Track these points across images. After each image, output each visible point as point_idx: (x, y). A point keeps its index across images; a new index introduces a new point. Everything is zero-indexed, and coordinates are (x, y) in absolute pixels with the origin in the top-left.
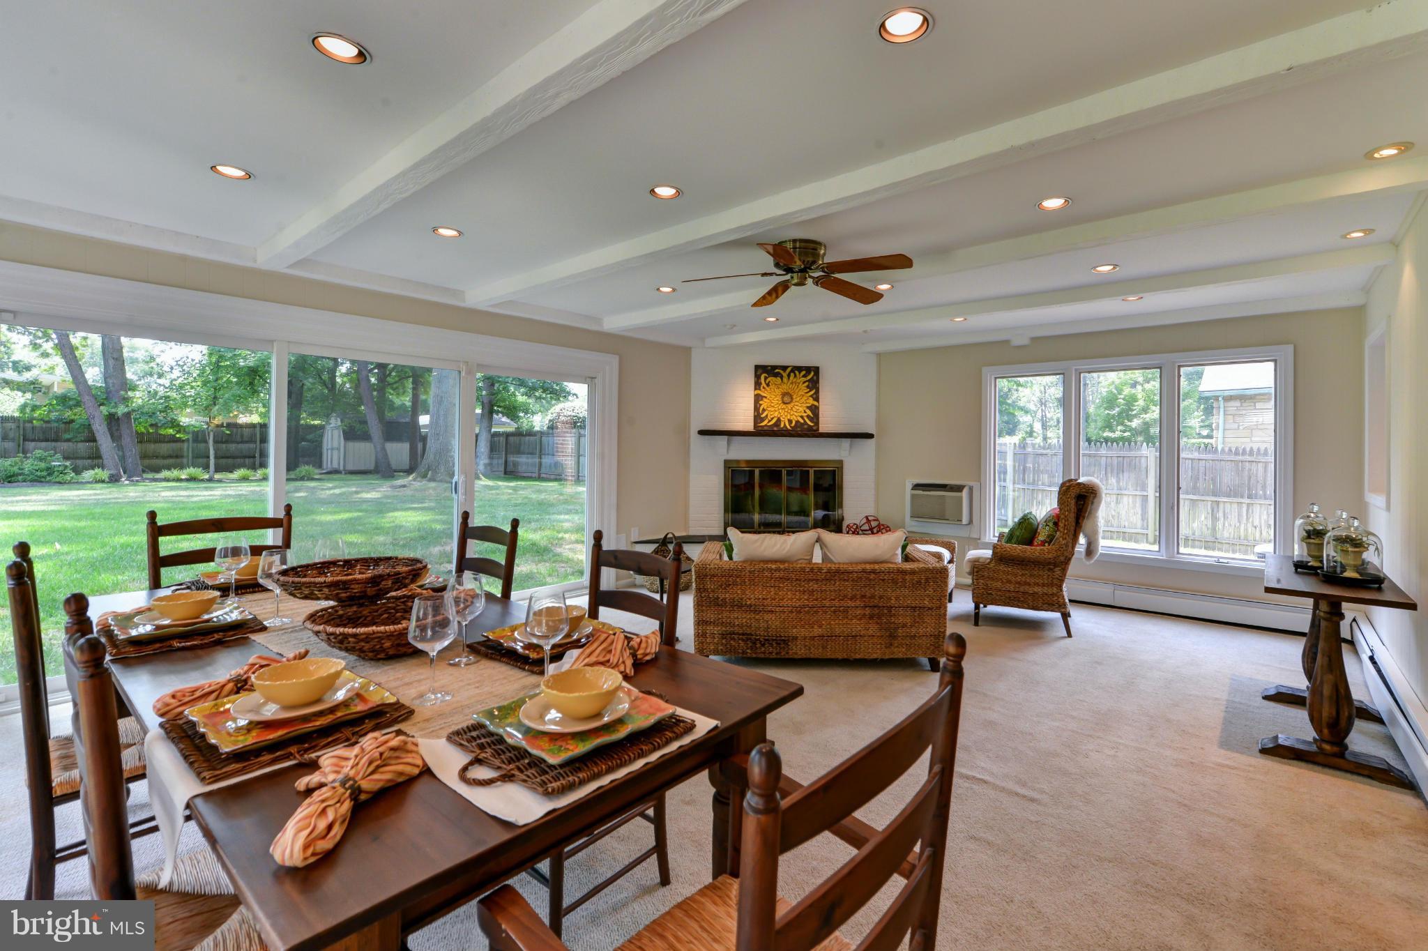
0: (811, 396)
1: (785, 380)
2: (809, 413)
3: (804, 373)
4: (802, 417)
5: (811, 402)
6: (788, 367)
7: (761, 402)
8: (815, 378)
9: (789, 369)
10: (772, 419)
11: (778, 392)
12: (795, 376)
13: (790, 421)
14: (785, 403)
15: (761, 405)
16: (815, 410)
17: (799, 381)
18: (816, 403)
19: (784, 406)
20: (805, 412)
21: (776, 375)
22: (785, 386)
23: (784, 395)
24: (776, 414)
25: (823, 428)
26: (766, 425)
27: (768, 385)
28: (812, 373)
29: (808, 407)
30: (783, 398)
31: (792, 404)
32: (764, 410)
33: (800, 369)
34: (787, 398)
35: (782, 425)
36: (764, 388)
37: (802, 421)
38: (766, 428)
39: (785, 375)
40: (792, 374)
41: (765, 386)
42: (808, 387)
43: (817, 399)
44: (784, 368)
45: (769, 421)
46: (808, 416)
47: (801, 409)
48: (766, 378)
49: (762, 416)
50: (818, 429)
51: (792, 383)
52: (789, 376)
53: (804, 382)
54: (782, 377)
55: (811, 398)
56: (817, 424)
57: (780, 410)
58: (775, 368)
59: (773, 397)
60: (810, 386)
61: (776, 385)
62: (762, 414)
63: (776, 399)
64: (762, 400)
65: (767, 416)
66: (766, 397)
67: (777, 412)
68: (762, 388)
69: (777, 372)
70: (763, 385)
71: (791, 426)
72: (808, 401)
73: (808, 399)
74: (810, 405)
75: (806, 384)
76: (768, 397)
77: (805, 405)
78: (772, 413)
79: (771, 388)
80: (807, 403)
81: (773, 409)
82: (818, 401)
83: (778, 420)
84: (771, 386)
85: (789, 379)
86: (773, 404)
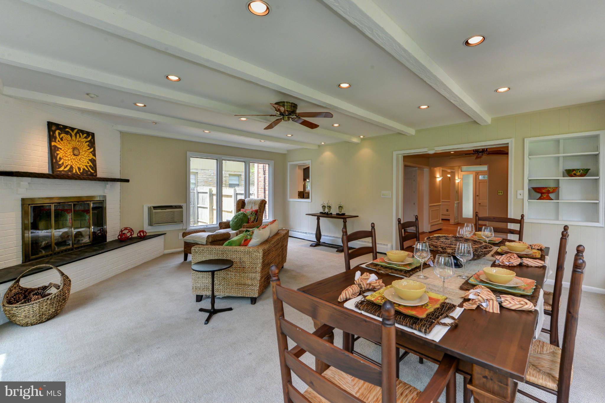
0: (91, 152)
1: (74, 138)
2: (91, 164)
3: (85, 135)
4: (86, 166)
5: (91, 156)
6: (76, 129)
7: (58, 152)
8: (92, 140)
9: (76, 131)
10: (67, 166)
11: (70, 146)
12: (80, 136)
13: (79, 169)
14: (74, 155)
15: (58, 154)
16: (93, 161)
17: (83, 140)
18: (94, 158)
19: (74, 157)
20: (88, 163)
21: (67, 133)
22: (73, 143)
23: (74, 149)
24: (69, 162)
25: (100, 175)
26: (63, 171)
27: (62, 139)
28: (91, 137)
29: (89, 160)
30: (73, 151)
31: (80, 156)
32: (60, 159)
33: (83, 132)
34: (76, 152)
35: (74, 171)
36: (59, 141)
37: (87, 170)
38: (63, 172)
39: (73, 134)
40: (78, 135)
41: (60, 140)
42: (88, 145)
43: (94, 155)
44: (73, 129)
45: (65, 168)
46: (90, 166)
47: (86, 161)
48: (59, 134)
49: (60, 163)
50: (96, 175)
51: (78, 141)
52: (76, 135)
53: (86, 142)
54: (71, 136)
55: (91, 154)
56: (96, 171)
57: (72, 160)
58: (65, 127)
59: (67, 149)
60: (90, 145)
61: (68, 140)
62: (60, 161)
63: (69, 151)
64: (58, 150)
65: (63, 163)
66: (61, 149)
67: (70, 162)
68: (57, 141)
69: (68, 131)
70: (58, 138)
71: (80, 172)
72: (89, 156)
73: (89, 154)
74: (90, 158)
75: (88, 143)
76: (63, 149)
77: (88, 158)
78: (66, 161)
79: (64, 143)
80: (88, 157)
81: (67, 159)
82: (95, 157)
83: (72, 167)
84: (64, 141)
85: (76, 137)
86: (66, 155)
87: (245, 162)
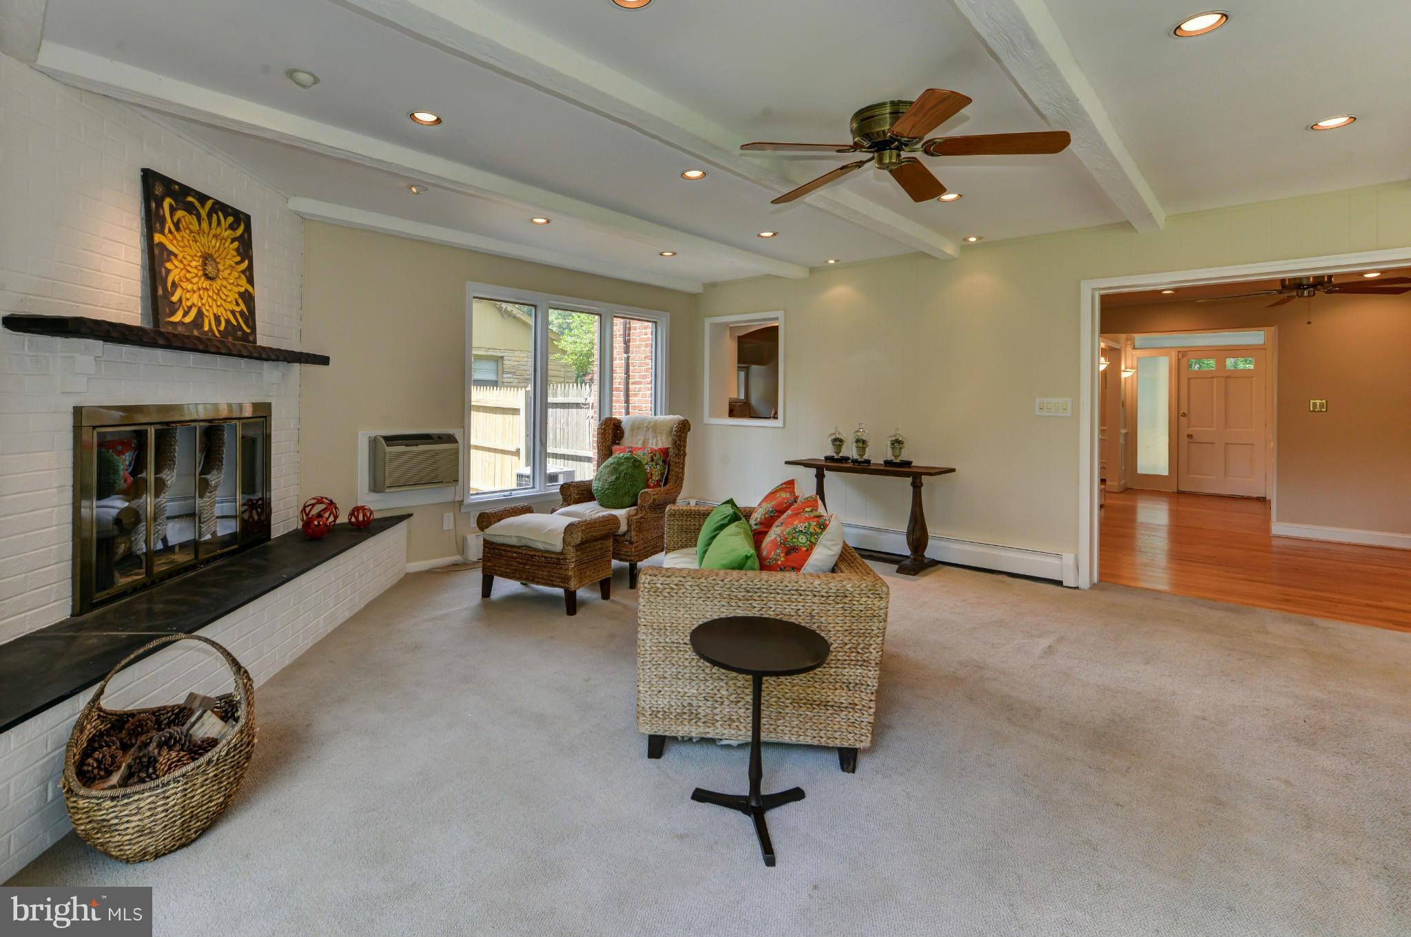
0: (243, 272)
1: (205, 225)
2: (243, 307)
3: (230, 219)
4: (233, 312)
5: (244, 284)
6: (209, 198)
7: (169, 265)
8: (246, 236)
9: (209, 203)
10: (190, 308)
11: (196, 249)
12: (219, 222)
13: (217, 318)
14: (207, 276)
15: (168, 271)
16: (248, 298)
17: (225, 234)
18: (250, 289)
19: (206, 284)
20: (237, 304)
21: (190, 209)
22: (204, 240)
23: (206, 258)
24: (195, 299)
25: (262, 340)
26: (181, 323)
27: (177, 225)
28: (242, 227)
29: (240, 294)
30: (204, 264)
31: (219, 282)
32: (174, 285)
33: (225, 209)
34: (209, 267)
35: (206, 328)
36: (170, 232)
37: (235, 323)
38: (180, 328)
39: (204, 213)
40: (215, 216)
41: (173, 228)
42: (237, 250)
43: (251, 281)
44: (203, 198)
45: (186, 314)
46: (241, 313)
47: (232, 297)
48: (173, 210)
49: (175, 298)
50: (255, 341)
51: (215, 236)
52: (209, 215)
53: (233, 240)
54: (199, 218)
55: (243, 276)
56: (253, 328)
57: (201, 292)
58: (186, 190)
59: (189, 258)
60: (241, 250)
61: (191, 232)
62: (173, 294)
63: (194, 264)
64: (169, 260)
65: (180, 300)
66: (176, 256)
67: (196, 296)
68: (166, 231)
69: (191, 203)
70: (169, 224)
71: (219, 331)
72: (240, 282)
73: (239, 277)
74: (242, 290)
75: (236, 244)
76: (180, 257)
77: (236, 289)
78: (188, 295)
79: (183, 237)
80: (238, 285)
81: (189, 287)
82: (252, 285)
83: (200, 314)
84: (183, 233)
85: (210, 224)
86: (189, 276)
87: (600, 315)
